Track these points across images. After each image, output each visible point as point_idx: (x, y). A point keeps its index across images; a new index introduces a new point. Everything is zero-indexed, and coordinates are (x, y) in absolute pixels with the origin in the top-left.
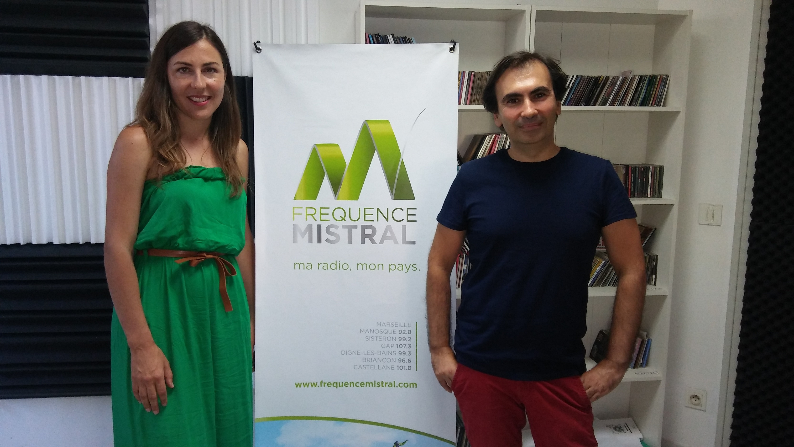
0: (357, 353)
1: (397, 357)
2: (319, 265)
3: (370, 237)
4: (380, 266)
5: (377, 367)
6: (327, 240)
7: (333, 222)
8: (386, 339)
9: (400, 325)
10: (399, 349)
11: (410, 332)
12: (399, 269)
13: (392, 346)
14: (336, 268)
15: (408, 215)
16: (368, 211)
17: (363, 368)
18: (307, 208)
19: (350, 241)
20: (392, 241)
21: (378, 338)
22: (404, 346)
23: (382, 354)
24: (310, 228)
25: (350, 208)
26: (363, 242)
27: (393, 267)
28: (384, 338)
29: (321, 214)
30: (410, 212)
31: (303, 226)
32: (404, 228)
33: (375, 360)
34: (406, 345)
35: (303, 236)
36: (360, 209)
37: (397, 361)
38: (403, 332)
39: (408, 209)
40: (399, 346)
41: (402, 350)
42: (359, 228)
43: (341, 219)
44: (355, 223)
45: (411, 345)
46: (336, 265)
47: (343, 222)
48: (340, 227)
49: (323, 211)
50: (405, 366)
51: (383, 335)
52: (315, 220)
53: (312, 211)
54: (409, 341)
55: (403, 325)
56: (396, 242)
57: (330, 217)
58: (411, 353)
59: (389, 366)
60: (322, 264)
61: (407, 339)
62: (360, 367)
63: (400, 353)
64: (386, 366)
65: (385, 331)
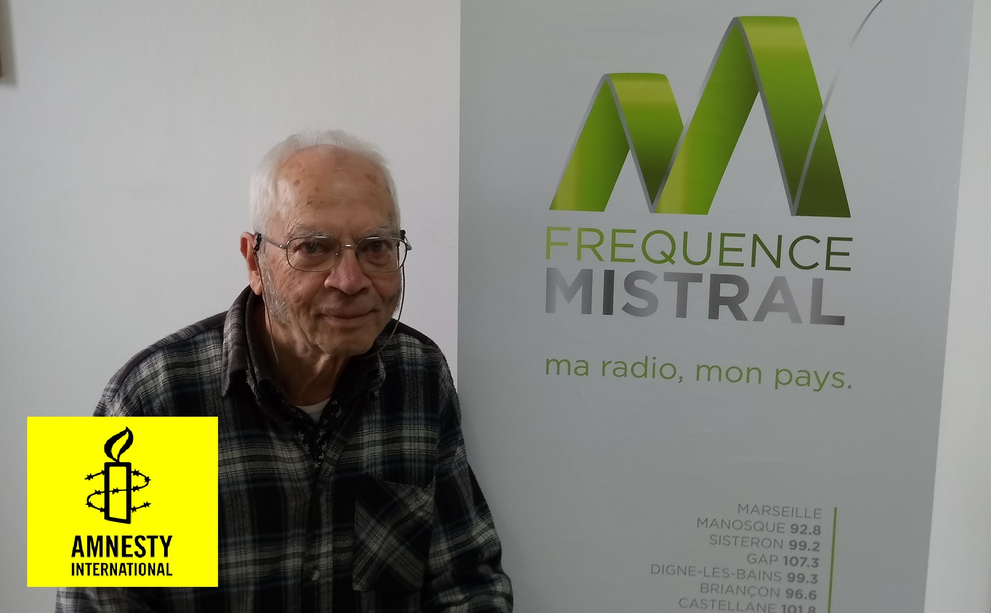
0: (689, 571)
1: (785, 585)
2: (604, 365)
3: (733, 304)
4: (754, 374)
5: (733, 606)
6: (628, 308)
7: (641, 264)
8: (760, 544)
9: (794, 515)
10: (790, 569)
11: (817, 530)
12: (801, 381)
13: (773, 559)
14: (645, 374)
15: (829, 253)
16: (729, 242)
17: (699, 604)
18: (581, 230)
19: (682, 312)
20: (785, 316)
21: (739, 541)
22: (801, 561)
23: (746, 577)
24: (586, 277)
25: (686, 234)
26: (714, 314)
27: (784, 377)
28: (755, 540)
29: (614, 245)
30: (836, 246)
31: (570, 274)
32: (818, 285)
33: (730, 589)
34: (806, 559)
35: (569, 299)
36: (710, 235)
37: (783, 594)
38: (801, 529)
39: (830, 239)
40: (787, 561)
41: (797, 570)
42: (707, 280)
43: (663, 258)
44: (695, 269)
45: (818, 559)
46: (646, 366)
47: (668, 267)
48: (661, 278)
49: (621, 238)
50: (801, 607)
51: (752, 534)
52: (601, 259)
53: (593, 238)
54: (814, 550)
55: (801, 512)
56: (796, 319)
57: (636, 252)
58: (817, 578)
59: (762, 605)
60: (613, 363)
61: (810, 545)
62: (694, 603)
63: (791, 578)
64: (755, 607)
65: (758, 526)
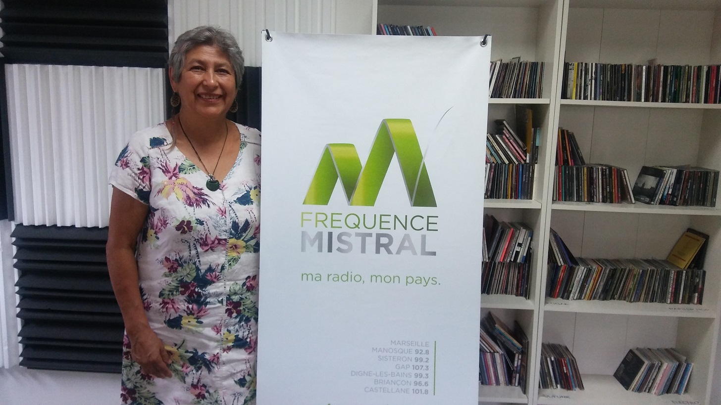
0: (369, 374)
1: (413, 379)
2: (329, 276)
3: (386, 246)
4: (397, 279)
5: (390, 391)
6: (339, 249)
7: (345, 229)
8: (401, 360)
9: (417, 345)
10: (416, 371)
11: (427, 352)
12: (417, 282)
13: (408, 366)
14: (347, 280)
15: (428, 223)
16: (384, 219)
17: (374, 390)
18: (317, 214)
19: (363, 250)
20: (409, 252)
21: (392, 358)
22: (420, 368)
23: (396, 376)
24: (320, 235)
25: (364, 215)
26: (378, 251)
27: (410, 280)
28: (399, 358)
29: (332, 220)
30: (431, 220)
31: (312, 234)
32: (424, 238)
33: (388, 382)
34: (423, 366)
35: (312, 245)
36: (375, 215)
37: (413, 384)
38: (420, 352)
39: (428, 217)
40: (415, 367)
41: (418, 372)
42: (374, 236)
43: (355, 226)
44: (369, 231)
45: (428, 367)
46: (347, 276)
47: (357, 230)
48: (354, 235)
49: (335, 217)
50: (421, 390)
51: (398, 354)
52: (326, 227)
53: (323, 217)
54: (426, 362)
55: (420, 344)
56: (415, 253)
57: (342, 224)
58: (428, 375)
59: (403, 389)
60: (333, 275)
61: (425, 360)
62: (372, 390)
63: (416, 375)
64: (400, 389)
65: (400, 351)
